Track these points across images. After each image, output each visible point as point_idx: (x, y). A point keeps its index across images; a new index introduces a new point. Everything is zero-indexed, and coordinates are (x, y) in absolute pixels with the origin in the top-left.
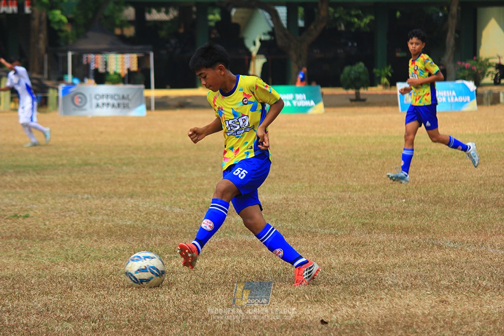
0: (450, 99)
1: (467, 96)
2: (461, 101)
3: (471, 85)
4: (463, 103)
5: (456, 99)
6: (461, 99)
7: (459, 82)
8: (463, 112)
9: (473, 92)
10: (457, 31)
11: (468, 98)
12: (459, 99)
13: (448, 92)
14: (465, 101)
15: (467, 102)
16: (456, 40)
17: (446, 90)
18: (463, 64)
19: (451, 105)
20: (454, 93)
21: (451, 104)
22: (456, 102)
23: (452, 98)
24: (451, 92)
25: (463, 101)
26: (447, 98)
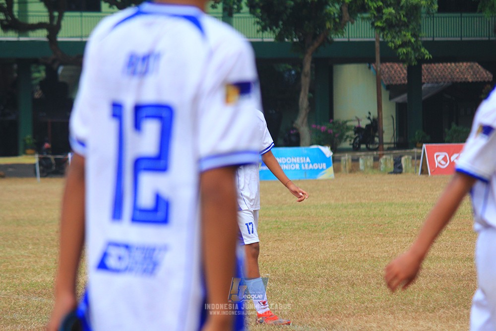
0: (304, 166)
1: (322, 163)
2: (316, 168)
3: (327, 151)
4: (319, 171)
5: (311, 165)
6: (316, 166)
7: (315, 147)
8: (319, 180)
9: (330, 157)
10: (311, 91)
11: (324, 165)
12: (314, 166)
13: (301, 159)
14: (321, 168)
15: (323, 169)
16: (310, 100)
17: (300, 156)
18: (318, 127)
19: (306, 173)
20: (308, 160)
21: (305, 171)
22: (311, 169)
23: (306, 165)
24: (304, 158)
25: (318, 169)
26: (300, 164)
